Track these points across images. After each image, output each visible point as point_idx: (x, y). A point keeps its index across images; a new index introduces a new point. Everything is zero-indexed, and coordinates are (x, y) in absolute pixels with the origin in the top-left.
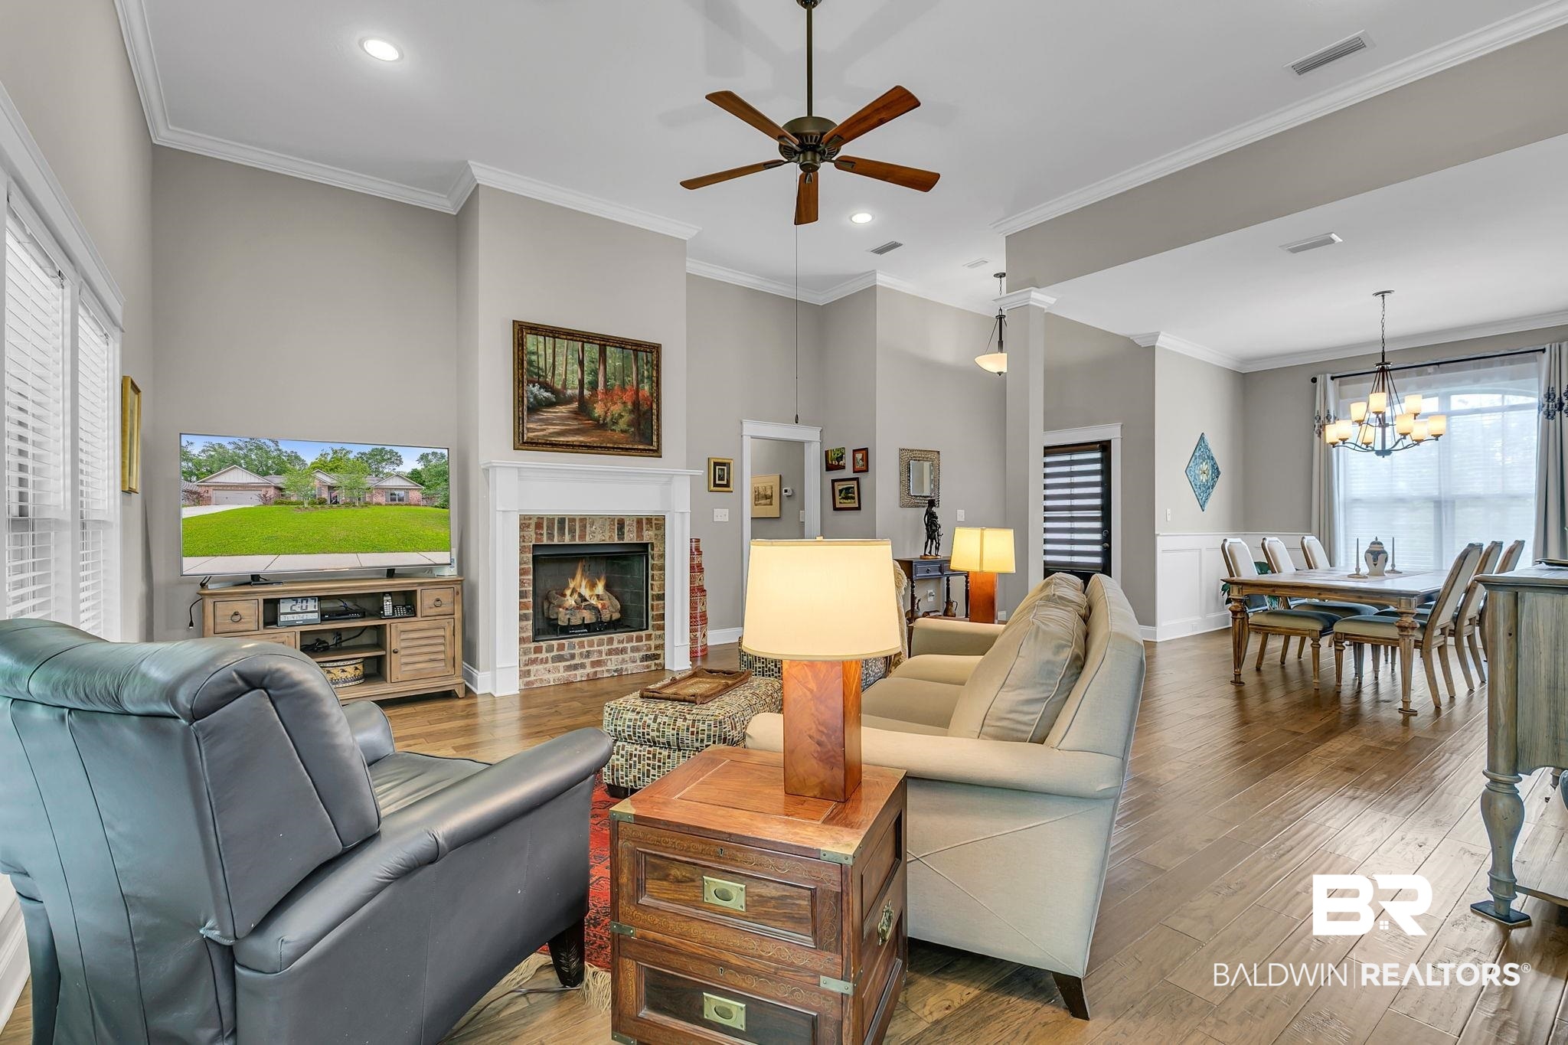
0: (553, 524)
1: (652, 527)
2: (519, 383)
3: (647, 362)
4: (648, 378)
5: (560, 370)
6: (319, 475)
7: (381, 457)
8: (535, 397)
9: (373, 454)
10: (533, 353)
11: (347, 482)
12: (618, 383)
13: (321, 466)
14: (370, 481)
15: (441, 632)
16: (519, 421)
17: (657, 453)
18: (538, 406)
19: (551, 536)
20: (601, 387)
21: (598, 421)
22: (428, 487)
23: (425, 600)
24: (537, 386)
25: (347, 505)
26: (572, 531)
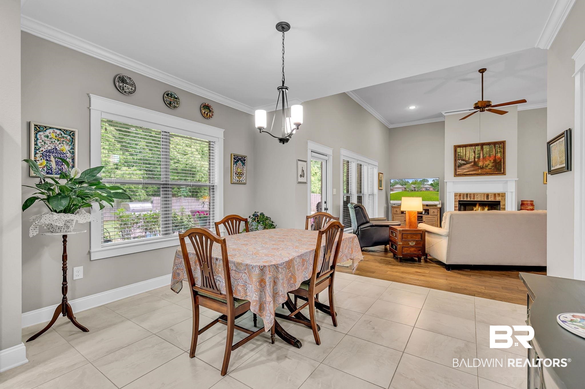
0: (464, 195)
1: (500, 196)
2: (455, 160)
3: (499, 147)
4: (500, 152)
5: (468, 155)
6: (412, 185)
7: (424, 181)
8: (460, 163)
9: (422, 180)
10: (459, 152)
11: (417, 186)
12: (488, 155)
13: (413, 183)
14: (422, 186)
15: (435, 219)
16: (455, 170)
17: (504, 173)
18: (460, 165)
19: (464, 198)
20: (481, 157)
21: (481, 167)
22: (434, 187)
23: (431, 211)
24: (461, 160)
25: (417, 191)
26: (470, 197)
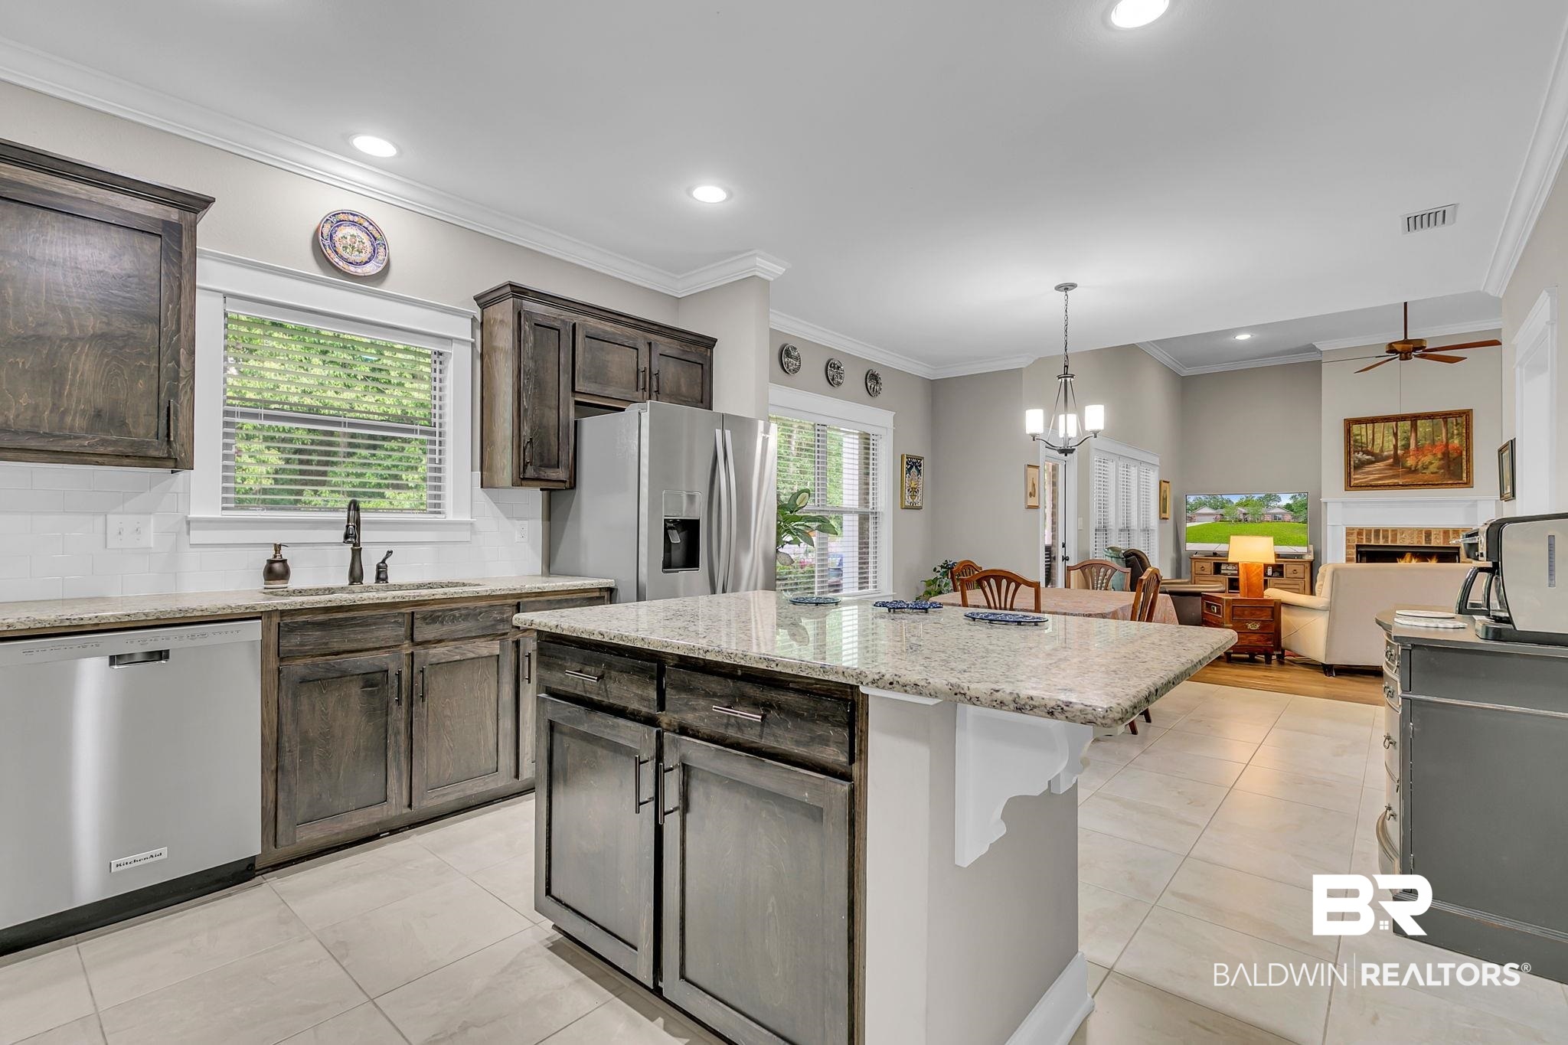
0: (1371, 532)
1: (1459, 536)
2: (1348, 454)
3: (1458, 423)
4: (1458, 434)
5: (1378, 441)
6: (1240, 509)
7: (1270, 498)
8: (1359, 460)
9: (1266, 497)
10: (1358, 435)
11: (1254, 511)
12: (1427, 442)
13: (1241, 504)
14: (1264, 510)
15: (1297, 587)
16: (1348, 475)
17: (1468, 484)
18: (1361, 465)
19: (1369, 540)
20: (1412, 446)
21: (1410, 469)
22: (1296, 512)
23: (1289, 569)
24: (1361, 453)
25: (1253, 522)
26: (1386, 537)
